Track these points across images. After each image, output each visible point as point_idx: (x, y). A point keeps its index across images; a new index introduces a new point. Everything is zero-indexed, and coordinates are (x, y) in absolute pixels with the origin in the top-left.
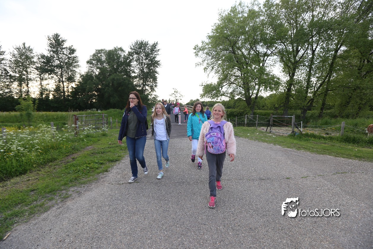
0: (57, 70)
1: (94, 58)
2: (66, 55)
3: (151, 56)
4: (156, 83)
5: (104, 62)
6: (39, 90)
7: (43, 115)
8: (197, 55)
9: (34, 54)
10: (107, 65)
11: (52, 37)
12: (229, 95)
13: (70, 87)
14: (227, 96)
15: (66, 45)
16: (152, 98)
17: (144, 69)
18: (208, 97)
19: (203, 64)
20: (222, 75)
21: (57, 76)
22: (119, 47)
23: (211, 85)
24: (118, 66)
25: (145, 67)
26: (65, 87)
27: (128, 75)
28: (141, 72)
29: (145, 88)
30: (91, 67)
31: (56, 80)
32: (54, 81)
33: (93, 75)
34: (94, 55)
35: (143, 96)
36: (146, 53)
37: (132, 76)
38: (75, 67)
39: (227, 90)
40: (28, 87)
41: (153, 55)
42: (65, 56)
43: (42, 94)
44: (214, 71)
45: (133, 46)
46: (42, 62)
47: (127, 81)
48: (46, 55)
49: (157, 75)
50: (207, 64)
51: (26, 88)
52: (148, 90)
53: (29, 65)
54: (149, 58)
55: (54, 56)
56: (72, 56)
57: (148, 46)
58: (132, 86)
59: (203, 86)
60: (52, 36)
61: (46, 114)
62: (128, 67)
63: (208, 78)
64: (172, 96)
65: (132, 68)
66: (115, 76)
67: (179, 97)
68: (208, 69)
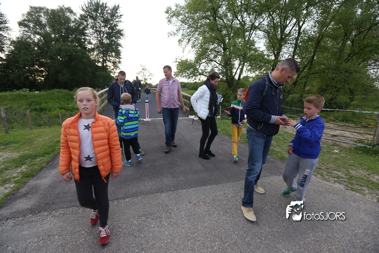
1: (30, 18)
3: (111, 22)
4: (120, 58)
5: (44, 26)
8: (170, 21)
10: (51, 30)
14: (205, 75)
17: (103, 40)
18: (183, 77)
19: (178, 34)
22: (66, 7)
23: (187, 61)
25: (104, 37)
27: (82, 45)
28: (99, 43)
29: (106, 63)
33: (30, 42)
35: (103, 73)
36: (104, 19)
37: (88, 47)
39: (205, 68)
41: (114, 23)
44: (190, 44)
45: (86, 8)
47: (80, 54)
49: (120, 48)
50: (183, 35)
52: (110, 67)
54: (109, 26)
57: (107, 9)
58: (88, 60)
62: (82, 36)
63: (183, 52)
64: (140, 74)
65: (87, 37)
66: (62, 45)
67: (147, 76)
68: (183, 41)
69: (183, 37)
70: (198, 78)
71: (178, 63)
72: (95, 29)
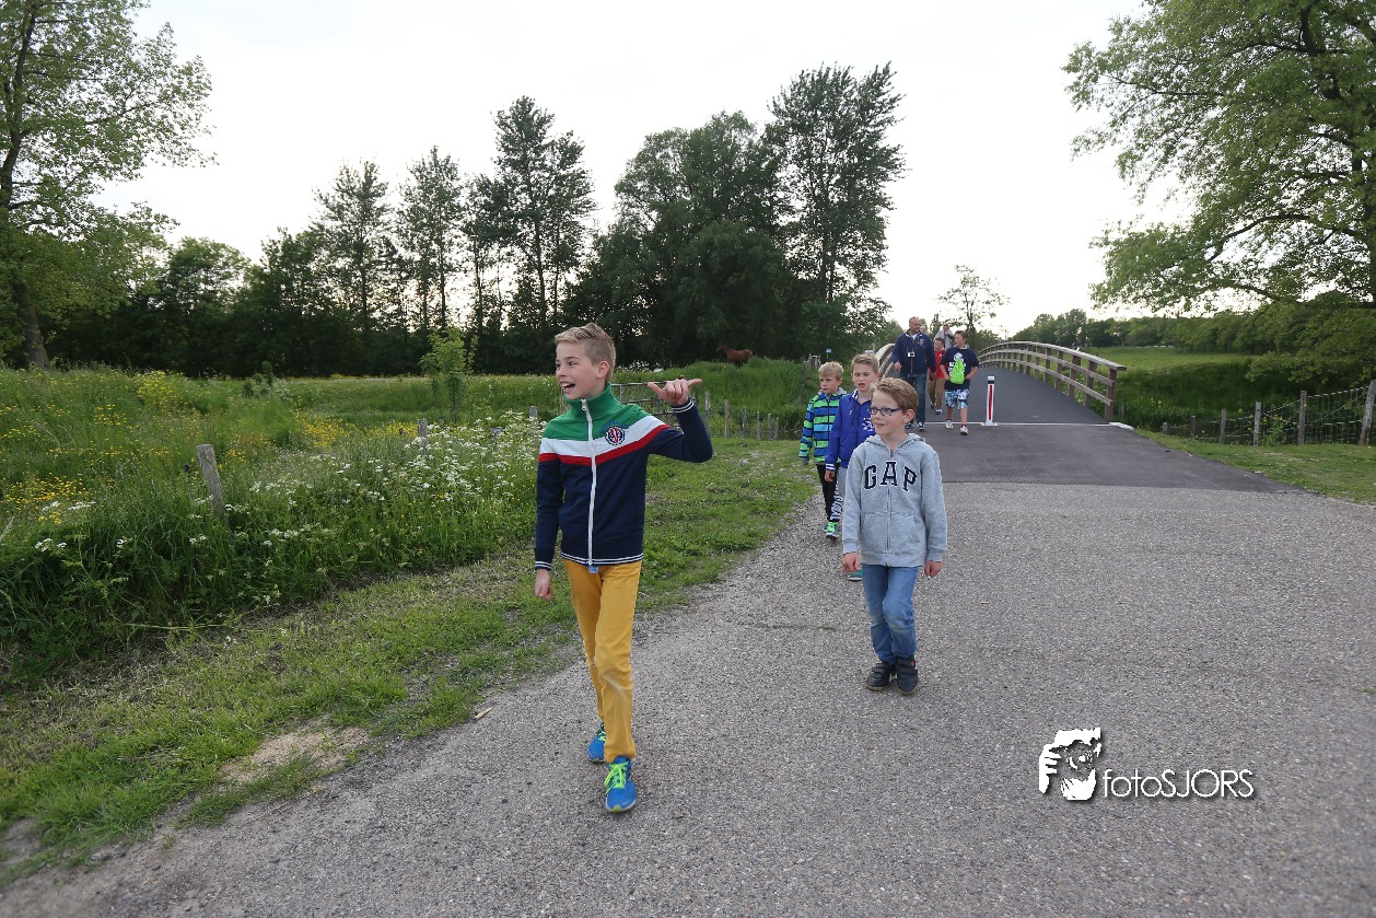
0: (524, 229)
1: (643, 168)
2: (551, 170)
3: (859, 131)
4: (881, 247)
5: (675, 180)
6: (472, 302)
7: (484, 387)
8: (1083, 95)
9: (460, 183)
10: (686, 189)
11: (508, 113)
12: (1261, 282)
13: (561, 284)
14: (1248, 288)
15: (552, 133)
16: (861, 313)
17: (828, 193)
18: (1136, 300)
19: (1119, 137)
20: (1223, 180)
21: (524, 251)
22: (730, 114)
23: (1156, 235)
24: (727, 190)
25: (833, 182)
26: (548, 285)
27: (763, 221)
28: (816, 207)
29: (832, 273)
30: (630, 206)
31: (521, 264)
32: (515, 269)
33: (635, 233)
34: (642, 158)
35: (823, 306)
36: (837, 123)
37: (782, 224)
38: (576, 211)
39: (1250, 255)
40: (442, 292)
41: (869, 129)
42: (547, 175)
43: (479, 313)
44: (1176, 162)
45: (787, 102)
46: (482, 207)
47: (759, 248)
48: (493, 182)
49: (883, 213)
50: (1140, 132)
51: (438, 298)
52: (845, 282)
53: (447, 219)
54: (850, 144)
55: (515, 179)
56: (571, 171)
57: (849, 88)
58: (779, 268)
59: (1108, 249)
60: (511, 109)
61: (493, 382)
62: (766, 190)
63: (1140, 202)
64: (952, 300)
65: (781, 195)
66: (715, 231)
67: (980, 304)
68: (1140, 159)
69: (1141, 141)
70: (1203, 304)
71: (1113, 247)
72: (805, 162)
